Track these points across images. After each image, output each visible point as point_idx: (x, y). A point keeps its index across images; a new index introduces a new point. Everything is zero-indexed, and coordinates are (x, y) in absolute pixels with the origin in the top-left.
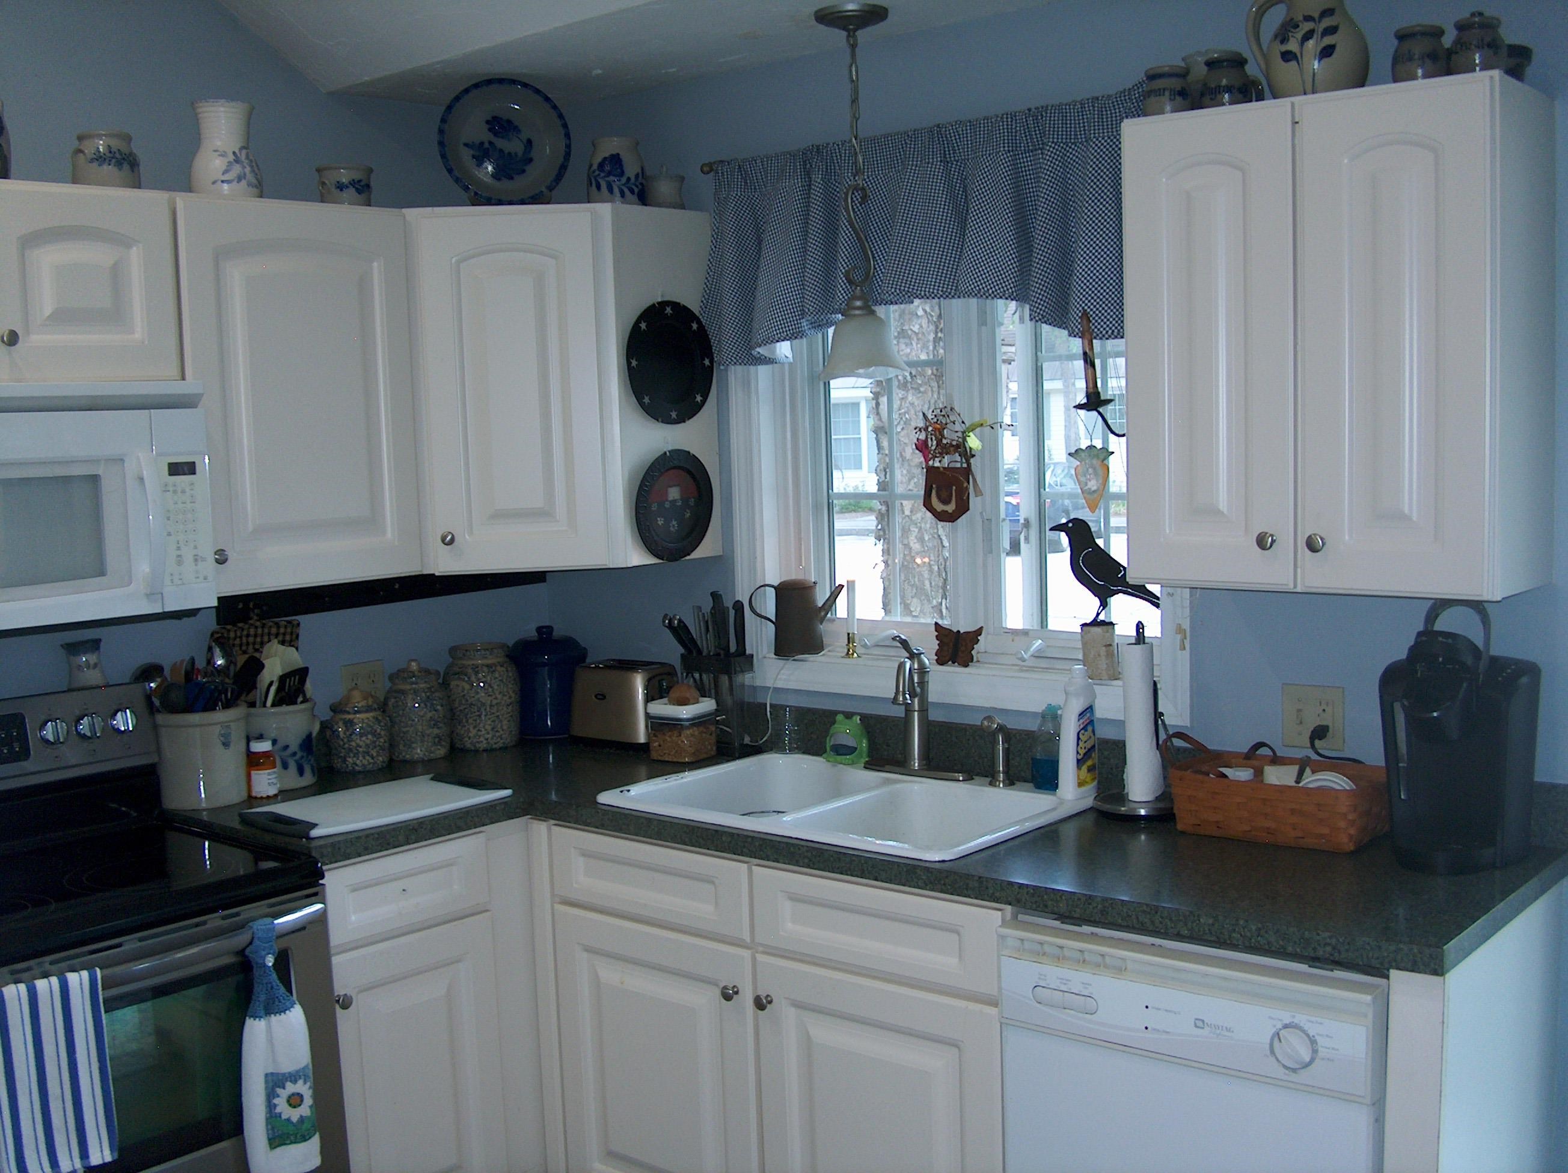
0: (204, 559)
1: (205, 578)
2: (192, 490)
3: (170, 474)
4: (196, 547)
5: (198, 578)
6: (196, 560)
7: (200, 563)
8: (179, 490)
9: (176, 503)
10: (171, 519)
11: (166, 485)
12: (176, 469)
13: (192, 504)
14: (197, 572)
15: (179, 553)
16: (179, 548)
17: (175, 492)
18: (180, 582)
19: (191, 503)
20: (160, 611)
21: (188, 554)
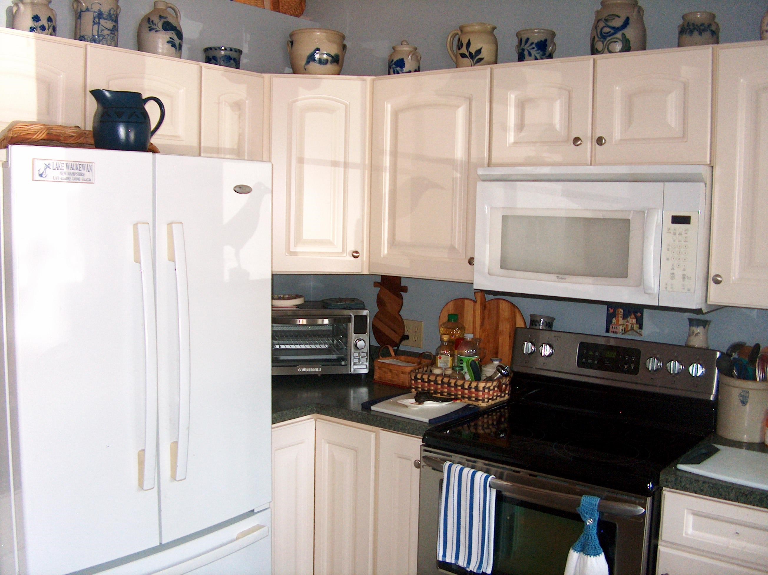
0: (689, 278)
1: (689, 290)
2: (686, 233)
3: (673, 222)
4: (684, 270)
5: (684, 289)
6: (684, 278)
7: (686, 280)
8: (678, 233)
9: (674, 241)
10: (670, 250)
11: (669, 229)
12: (677, 220)
13: (685, 243)
14: (683, 285)
15: (673, 271)
16: (673, 269)
17: (675, 234)
18: (671, 290)
19: (684, 241)
20: (657, 305)
21: (679, 273)
